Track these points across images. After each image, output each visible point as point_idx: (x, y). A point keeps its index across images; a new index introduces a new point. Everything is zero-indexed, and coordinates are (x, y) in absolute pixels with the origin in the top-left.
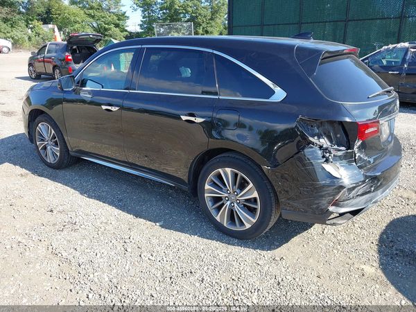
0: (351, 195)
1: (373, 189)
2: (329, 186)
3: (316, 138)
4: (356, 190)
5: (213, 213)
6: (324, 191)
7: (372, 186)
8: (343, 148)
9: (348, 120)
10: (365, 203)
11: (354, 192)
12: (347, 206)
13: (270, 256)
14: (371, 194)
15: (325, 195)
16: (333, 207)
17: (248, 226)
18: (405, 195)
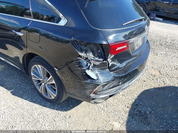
0: (105, 88)
1: (120, 83)
2: (89, 84)
3: (84, 52)
4: (108, 85)
5: (37, 87)
6: (87, 86)
7: (120, 82)
8: (101, 60)
9: (105, 43)
10: (115, 92)
11: (106, 87)
12: (102, 94)
13: (64, 114)
14: (119, 86)
15: (88, 88)
16: (94, 95)
17: (53, 98)
18: (154, 73)
